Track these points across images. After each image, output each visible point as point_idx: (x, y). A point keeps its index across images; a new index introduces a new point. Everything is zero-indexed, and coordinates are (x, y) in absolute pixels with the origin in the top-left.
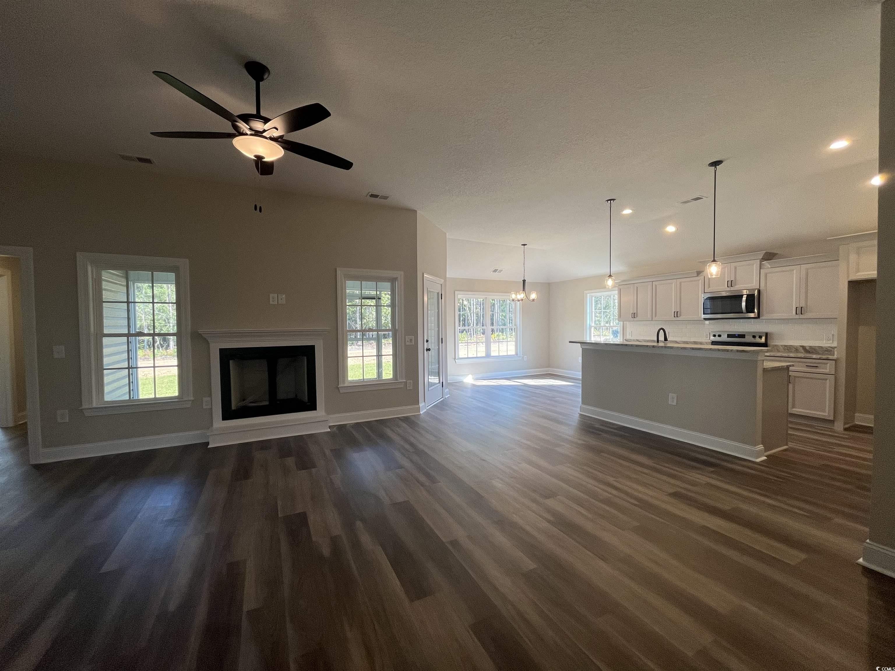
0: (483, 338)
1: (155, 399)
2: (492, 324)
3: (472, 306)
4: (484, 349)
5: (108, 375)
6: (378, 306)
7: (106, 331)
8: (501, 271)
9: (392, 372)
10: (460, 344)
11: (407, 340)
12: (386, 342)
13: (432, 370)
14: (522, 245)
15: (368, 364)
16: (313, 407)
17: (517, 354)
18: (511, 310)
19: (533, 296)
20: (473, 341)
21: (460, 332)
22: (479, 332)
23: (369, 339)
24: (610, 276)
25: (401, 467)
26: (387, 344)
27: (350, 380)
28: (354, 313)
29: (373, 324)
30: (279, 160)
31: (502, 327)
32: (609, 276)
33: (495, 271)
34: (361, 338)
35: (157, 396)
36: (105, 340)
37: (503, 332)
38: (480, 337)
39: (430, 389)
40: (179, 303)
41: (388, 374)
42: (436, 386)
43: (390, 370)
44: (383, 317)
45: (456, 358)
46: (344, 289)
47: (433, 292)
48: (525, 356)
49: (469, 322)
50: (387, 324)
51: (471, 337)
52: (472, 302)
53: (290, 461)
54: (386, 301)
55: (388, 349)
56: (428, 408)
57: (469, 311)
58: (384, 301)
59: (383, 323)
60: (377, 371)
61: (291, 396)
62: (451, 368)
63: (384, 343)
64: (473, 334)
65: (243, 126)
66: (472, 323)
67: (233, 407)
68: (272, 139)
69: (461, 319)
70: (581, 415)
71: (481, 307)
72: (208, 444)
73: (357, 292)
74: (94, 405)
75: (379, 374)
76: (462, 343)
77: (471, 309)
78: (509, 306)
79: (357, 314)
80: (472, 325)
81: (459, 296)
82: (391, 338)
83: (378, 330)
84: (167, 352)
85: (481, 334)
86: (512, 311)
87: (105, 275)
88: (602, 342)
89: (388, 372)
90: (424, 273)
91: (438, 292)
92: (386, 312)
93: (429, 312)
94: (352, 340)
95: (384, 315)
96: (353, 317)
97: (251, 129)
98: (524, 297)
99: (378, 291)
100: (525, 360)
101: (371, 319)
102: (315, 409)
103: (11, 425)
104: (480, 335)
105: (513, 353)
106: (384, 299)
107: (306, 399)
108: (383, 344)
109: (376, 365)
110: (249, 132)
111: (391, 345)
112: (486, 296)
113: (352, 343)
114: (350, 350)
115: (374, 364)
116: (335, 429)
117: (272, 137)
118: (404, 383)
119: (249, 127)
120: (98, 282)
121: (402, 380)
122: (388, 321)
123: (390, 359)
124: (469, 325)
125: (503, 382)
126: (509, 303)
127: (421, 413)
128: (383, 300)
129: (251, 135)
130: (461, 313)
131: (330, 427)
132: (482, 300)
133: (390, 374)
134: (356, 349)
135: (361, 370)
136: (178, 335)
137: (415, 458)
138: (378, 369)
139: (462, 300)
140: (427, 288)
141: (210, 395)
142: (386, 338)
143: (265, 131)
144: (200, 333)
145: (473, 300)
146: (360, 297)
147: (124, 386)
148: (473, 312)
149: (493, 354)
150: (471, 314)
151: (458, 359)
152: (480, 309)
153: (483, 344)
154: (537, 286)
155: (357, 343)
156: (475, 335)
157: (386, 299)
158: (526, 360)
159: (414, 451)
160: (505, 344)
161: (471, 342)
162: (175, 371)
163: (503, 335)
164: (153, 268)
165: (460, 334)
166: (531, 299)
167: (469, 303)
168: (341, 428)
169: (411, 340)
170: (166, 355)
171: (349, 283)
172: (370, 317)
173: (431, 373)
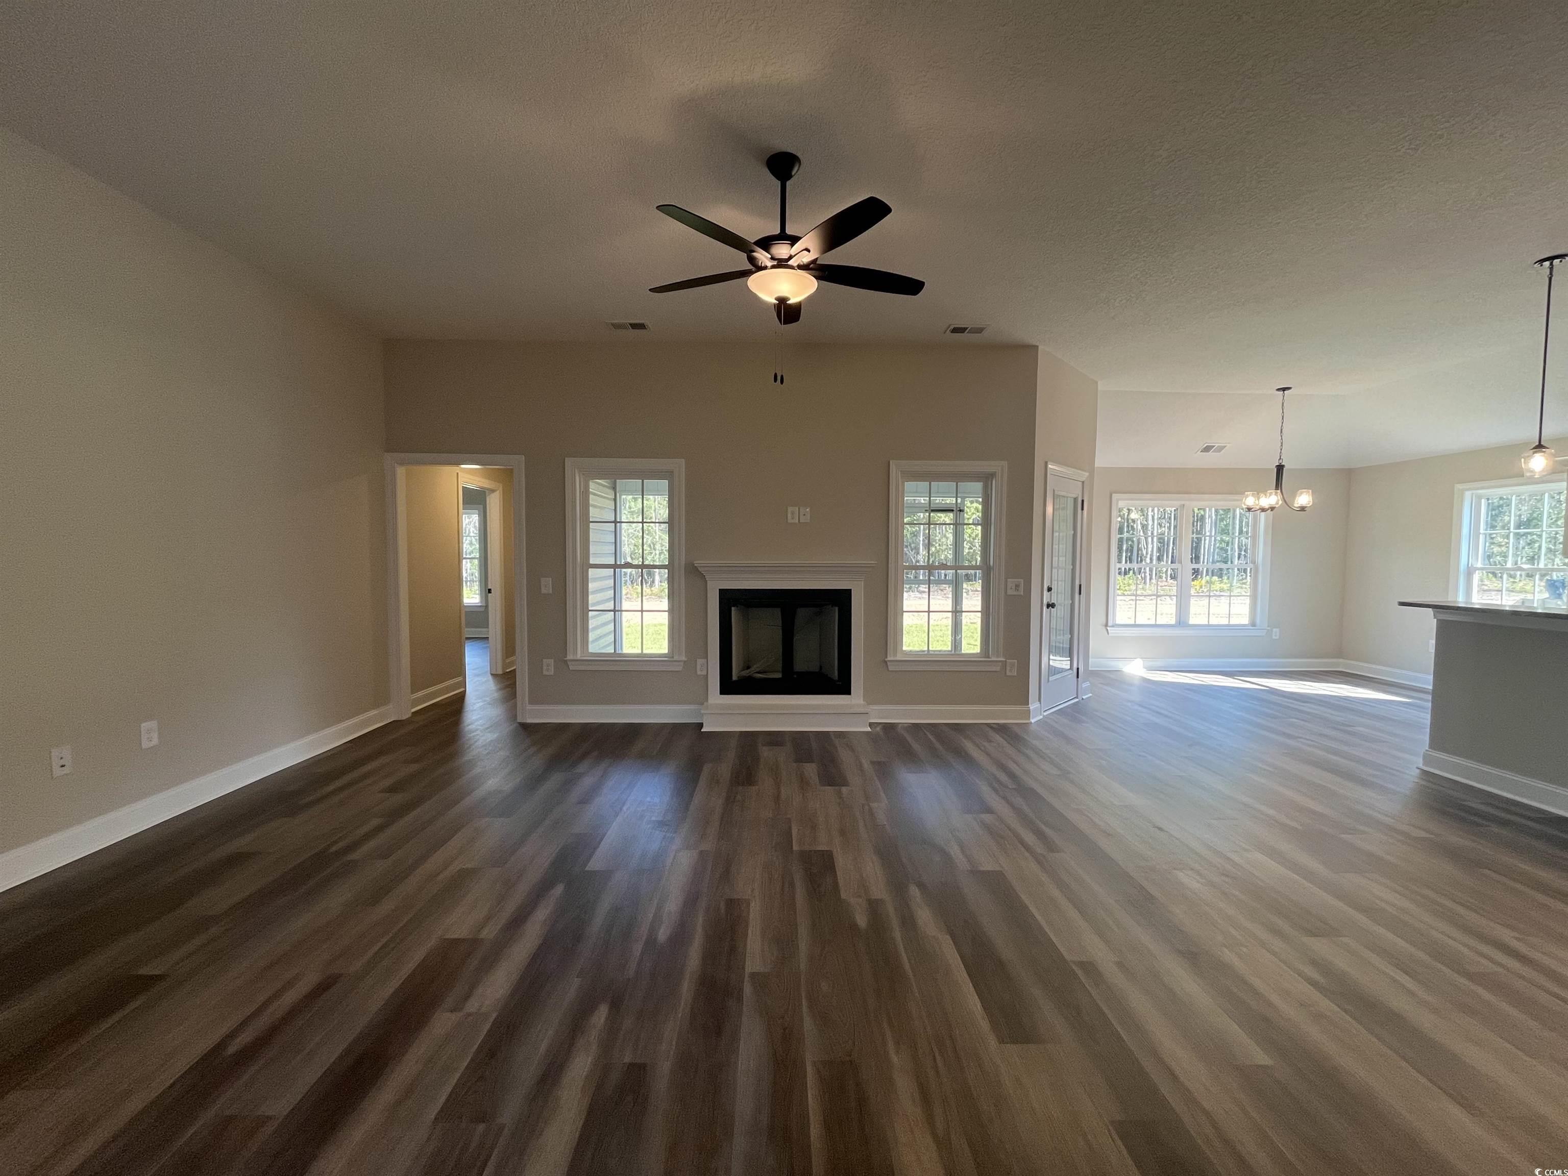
0: (1172, 587)
1: (642, 655)
2: (1196, 559)
3: (1150, 522)
4: (1173, 609)
5: (594, 617)
6: (958, 525)
7: (592, 561)
8: (1220, 449)
9: (978, 643)
10: (1119, 598)
11: (1009, 585)
12: (969, 588)
13: (1057, 644)
14: (1278, 390)
15: (937, 625)
16: (845, 689)
17: (1253, 624)
18: (1245, 530)
19: (1304, 499)
20: (1150, 593)
21: (1120, 573)
22: (1164, 575)
23: (939, 582)
24: (1540, 447)
25: (989, 811)
26: (972, 591)
27: (905, 651)
28: (915, 535)
29: (947, 555)
30: (810, 299)
31: (1219, 565)
32: (1534, 448)
33: (1207, 449)
34: (926, 580)
35: (645, 652)
36: (591, 571)
37: (1220, 576)
38: (1166, 584)
39: (1051, 679)
40: (671, 523)
41: (972, 644)
42: (1066, 674)
43: (975, 638)
44: (965, 542)
45: (1110, 623)
46: (901, 494)
47: (1064, 496)
48: (1274, 630)
49: (1142, 555)
50: (973, 555)
51: (1145, 583)
52: (1150, 514)
53: (811, 770)
54: (973, 514)
55: (973, 600)
56: (1045, 714)
57: (1143, 532)
58: (969, 514)
59: (965, 553)
60: (953, 639)
61: (814, 667)
62: (1097, 641)
63: (966, 589)
64: (1151, 579)
65: (762, 256)
66: (1149, 556)
67: (734, 678)
68: (801, 267)
69: (1124, 548)
70: (1425, 772)
71: (1170, 524)
72: (701, 725)
73: (923, 500)
74: (579, 657)
75: (956, 643)
76: (1124, 595)
77: (1147, 528)
78: (1241, 522)
79: (920, 537)
80: (1148, 560)
81: (1121, 504)
82: (980, 581)
83: (956, 568)
84: (652, 591)
85: (1169, 578)
86: (1247, 533)
87: (593, 486)
88: (1507, 609)
89: (972, 642)
90: (1049, 463)
91: (1074, 496)
92: (973, 534)
93: (1056, 534)
94: (910, 582)
95: (968, 539)
96: (913, 543)
97: (773, 258)
98: (1277, 503)
99: (959, 497)
100: (1274, 637)
101: (944, 547)
102: (849, 693)
103: (500, 672)
104: (1166, 581)
105: (1245, 621)
106: (968, 510)
107: (835, 675)
108: (964, 590)
109: (950, 628)
110: (769, 264)
111: (980, 593)
112: (1183, 503)
113: (910, 588)
114: (906, 599)
115: (946, 626)
116: (878, 729)
117: (802, 264)
118: (1000, 664)
119: (770, 256)
120: (586, 493)
121: (998, 657)
122: (974, 551)
123: (977, 618)
124: (1141, 561)
125: (1217, 680)
126: (1240, 514)
127: (1033, 721)
128: (967, 513)
129: (773, 267)
130: (1125, 535)
131: (871, 725)
132: (1173, 509)
133: (976, 645)
134: (917, 597)
135: (923, 636)
136: (670, 567)
137: (1019, 801)
138: (955, 636)
139: (1129, 510)
140: (1054, 490)
141: (706, 657)
142: (970, 580)
143: (791, 257)
144: (696, 565)
145: (1153, 511)
146: (928, 509)
147: (609, 633)
148: (1152, 534)
149: (1193, 621)
150: (1146, 539)
151: (1113, 626)
152: (1169, 528)
153: (1172, 600)
154: (1310, 478)
155: (917, 588)
156: (1154, 581)
157: (973, 510)
158: (1277, 637)
159: (1014, 787)
160: (1224, 601)
161: (1145, 593)
162: (664, 618)
163: (1221, 582)
164: (644, 475)
165: (1119, 578)
166: (1296, 505)
167: (1144, 515)
168: (889, 728)
169: (1017, 586)
170: (651, 595)
171: (909, 485)
172: (943, 542)
173: (1055, 650)
